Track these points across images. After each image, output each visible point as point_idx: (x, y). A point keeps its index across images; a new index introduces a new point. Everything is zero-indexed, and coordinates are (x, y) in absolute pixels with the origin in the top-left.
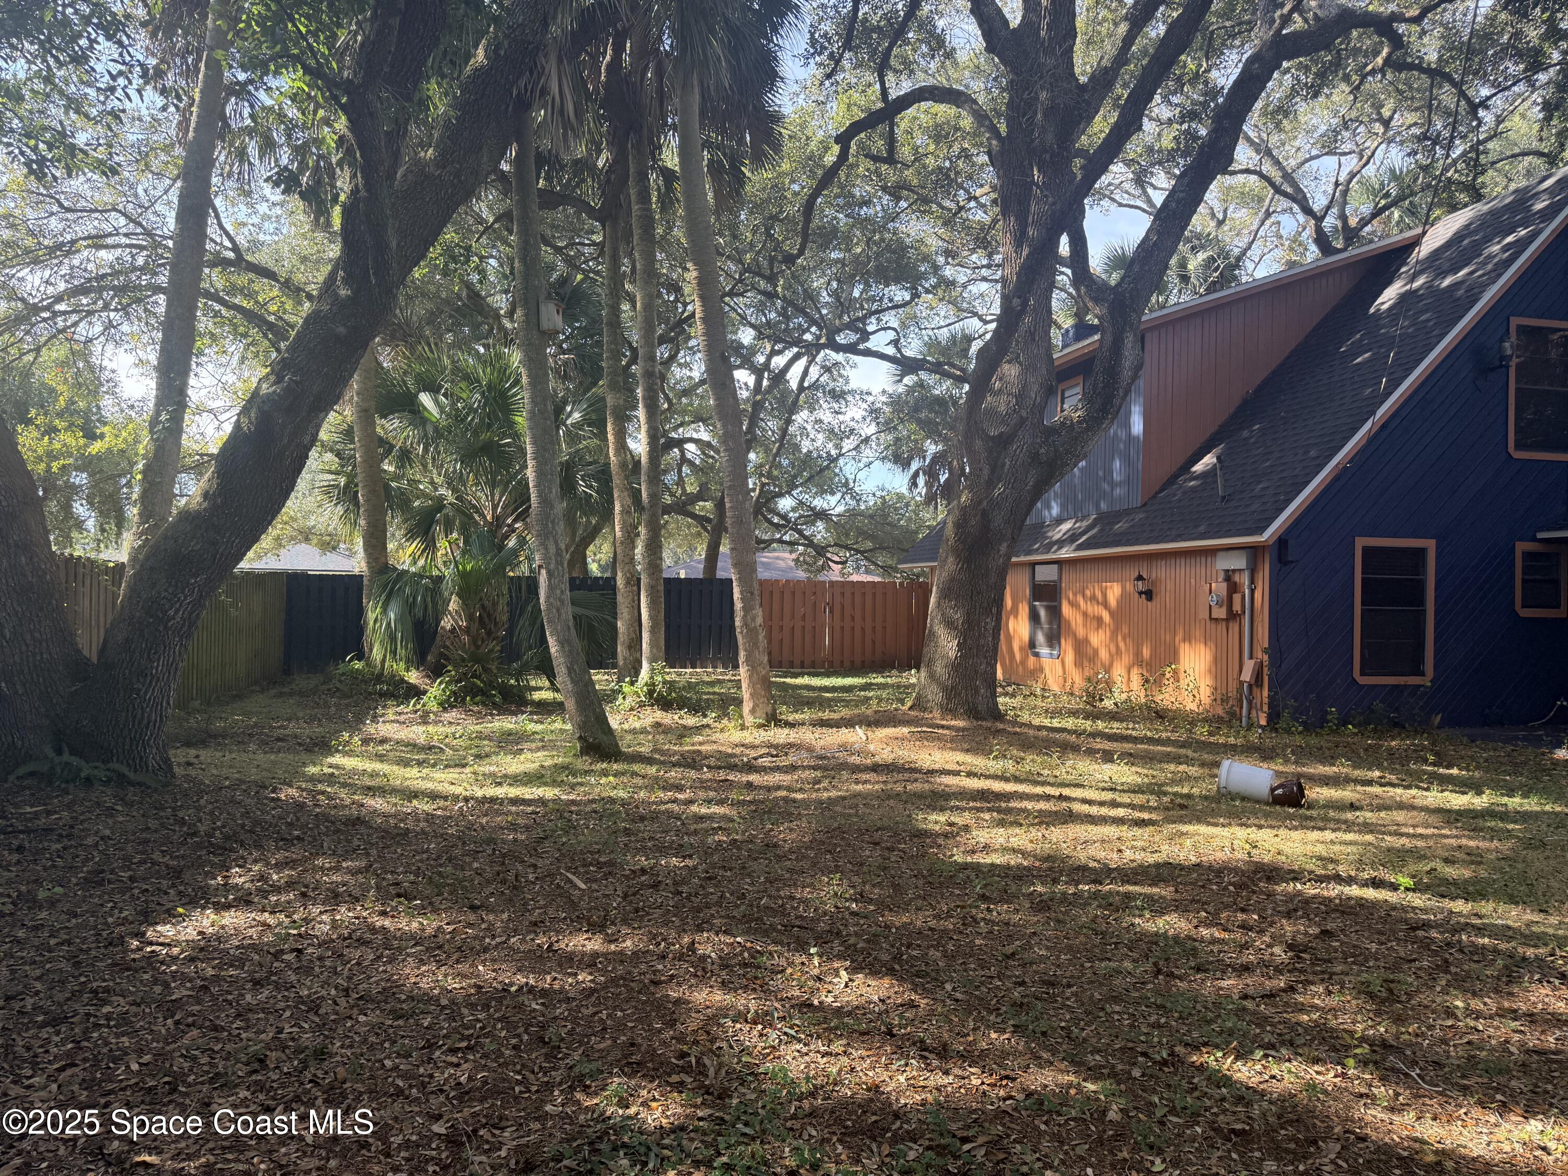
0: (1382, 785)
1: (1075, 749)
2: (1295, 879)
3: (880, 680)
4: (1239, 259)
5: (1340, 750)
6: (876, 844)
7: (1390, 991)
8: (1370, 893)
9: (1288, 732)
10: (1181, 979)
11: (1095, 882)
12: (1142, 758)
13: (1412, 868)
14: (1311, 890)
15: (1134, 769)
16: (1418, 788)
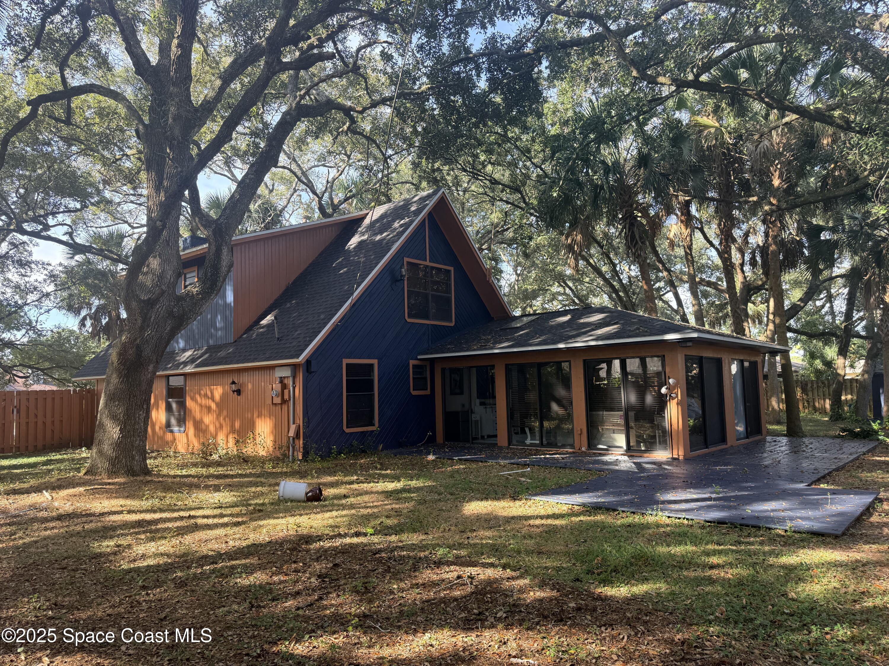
0: (358, 483)
1: (197, 486)
2: (320, 540)
3: (58, 457)
4: (281, 211)
5: (338, 468)
6: (65, 568)
7: (366, 588)
8: (355, 540)
9: (313, 461)
10: (264, 607)
11: (212, 563)
12: (236, 486)
13: (372, 523)
14: (327, 544)
15: (232, 493)
16: (374, 482)
